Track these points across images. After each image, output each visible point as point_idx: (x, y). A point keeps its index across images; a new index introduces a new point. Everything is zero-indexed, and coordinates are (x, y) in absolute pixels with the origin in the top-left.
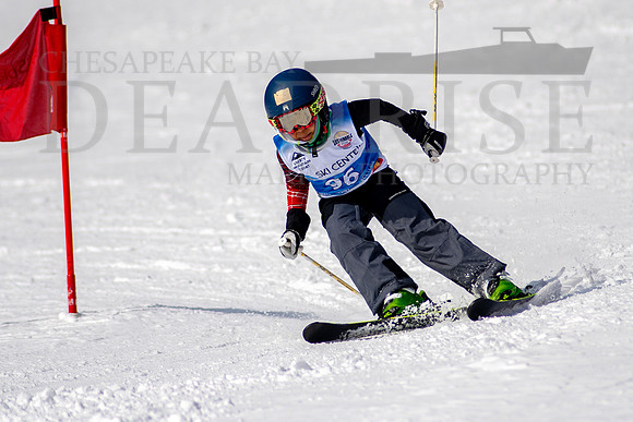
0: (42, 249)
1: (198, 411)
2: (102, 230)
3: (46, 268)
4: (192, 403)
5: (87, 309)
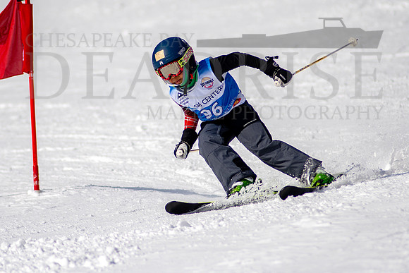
0: (17, 149)
1: (117, 254)
2: (56, 136)
3: (19, 161)
4: (113, 249)
5: (46, 188)
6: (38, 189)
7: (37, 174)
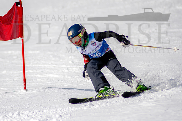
0: (16, 71)
1: (61, 118)
2: (33, 66)
3: (17, 76)
4: (59, 115)
5: (29, 88)
6: (26, 89)
7: (25, 83)
